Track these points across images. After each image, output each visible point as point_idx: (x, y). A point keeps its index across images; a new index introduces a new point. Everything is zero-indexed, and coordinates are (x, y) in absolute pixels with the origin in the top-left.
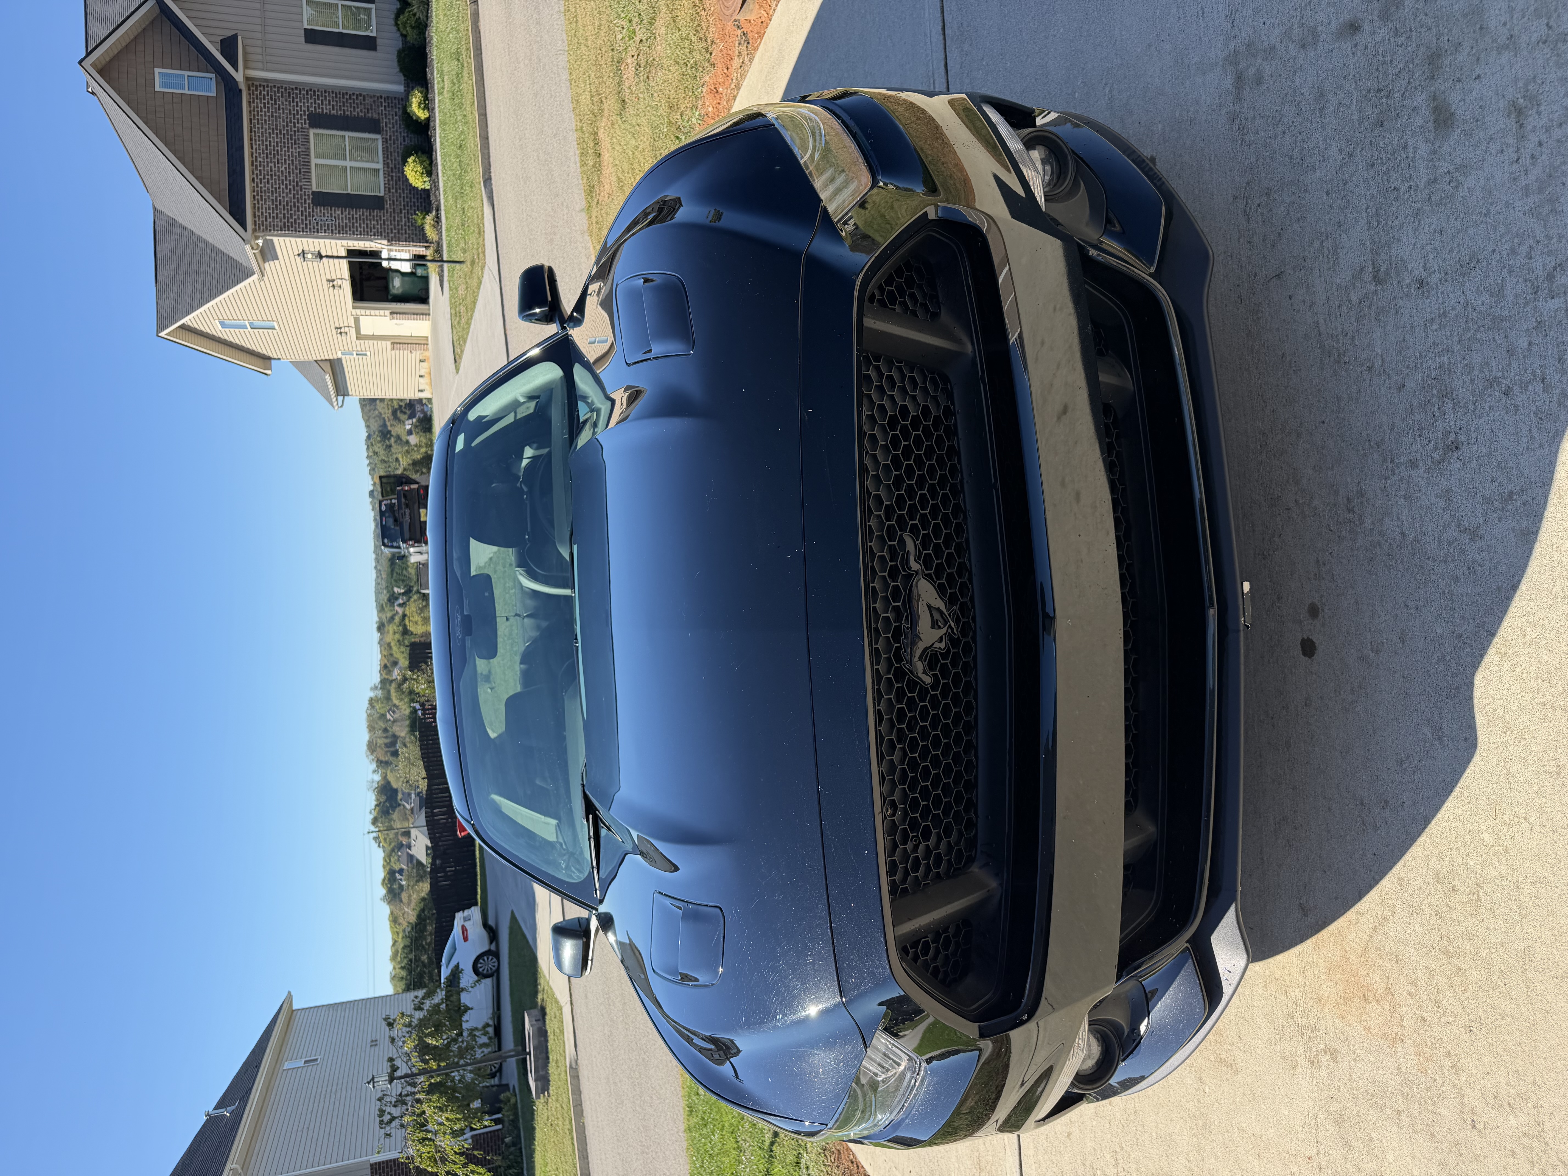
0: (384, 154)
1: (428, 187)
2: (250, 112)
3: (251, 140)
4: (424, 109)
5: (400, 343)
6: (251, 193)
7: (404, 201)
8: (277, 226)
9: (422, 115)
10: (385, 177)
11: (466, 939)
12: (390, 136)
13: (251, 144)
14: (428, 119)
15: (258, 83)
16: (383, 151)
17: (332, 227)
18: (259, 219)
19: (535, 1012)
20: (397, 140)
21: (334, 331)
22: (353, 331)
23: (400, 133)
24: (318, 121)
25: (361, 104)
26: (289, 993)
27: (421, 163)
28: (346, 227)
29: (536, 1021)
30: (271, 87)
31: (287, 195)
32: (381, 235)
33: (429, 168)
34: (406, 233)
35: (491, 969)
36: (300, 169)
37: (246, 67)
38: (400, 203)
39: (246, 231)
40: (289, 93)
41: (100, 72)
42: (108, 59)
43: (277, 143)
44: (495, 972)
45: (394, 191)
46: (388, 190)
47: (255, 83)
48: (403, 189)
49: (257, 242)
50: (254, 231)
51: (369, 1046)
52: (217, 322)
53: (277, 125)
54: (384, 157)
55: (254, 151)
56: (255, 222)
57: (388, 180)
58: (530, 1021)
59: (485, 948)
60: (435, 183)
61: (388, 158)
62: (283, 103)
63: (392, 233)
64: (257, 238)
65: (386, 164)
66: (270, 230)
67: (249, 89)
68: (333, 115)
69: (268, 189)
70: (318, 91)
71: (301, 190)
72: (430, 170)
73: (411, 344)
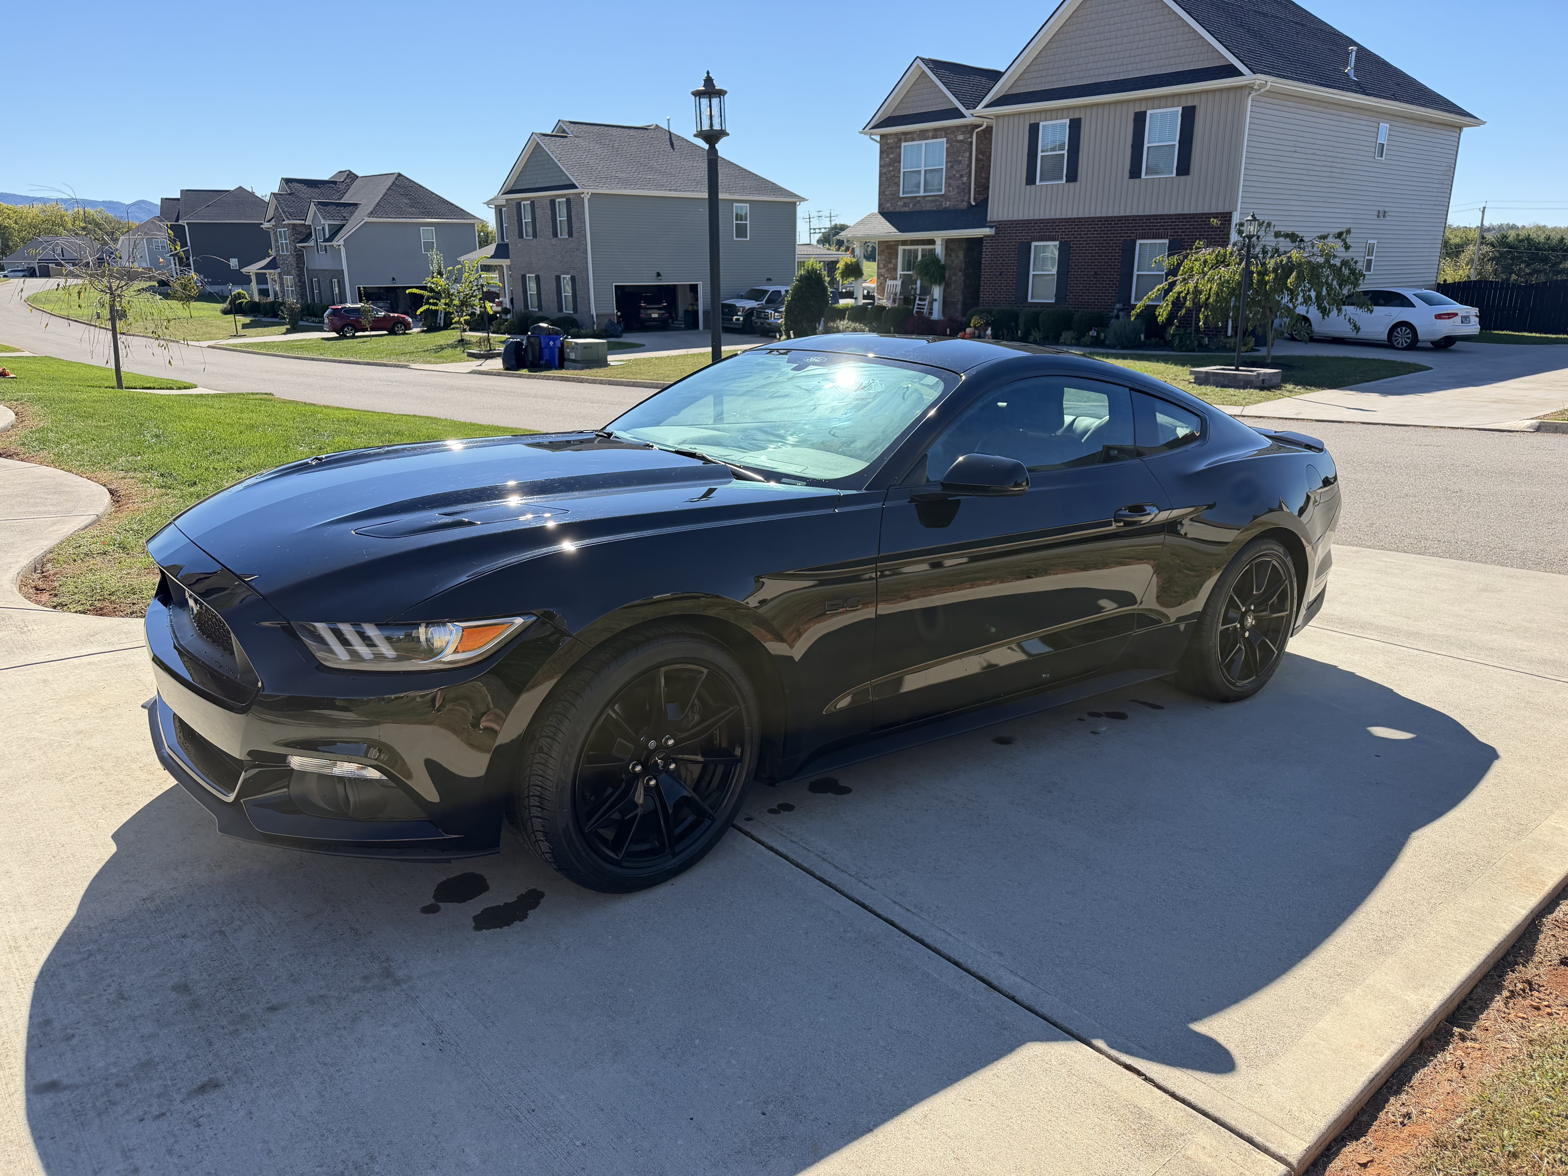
11: (1439, 317)
19: (1278, 379)
26: (1484, 123)
29: (1263, 380)
35: (1396, 340)
44: (1392, 344)
51: (1380, 209)
58: (1265, 374)
59: (1420, 337)
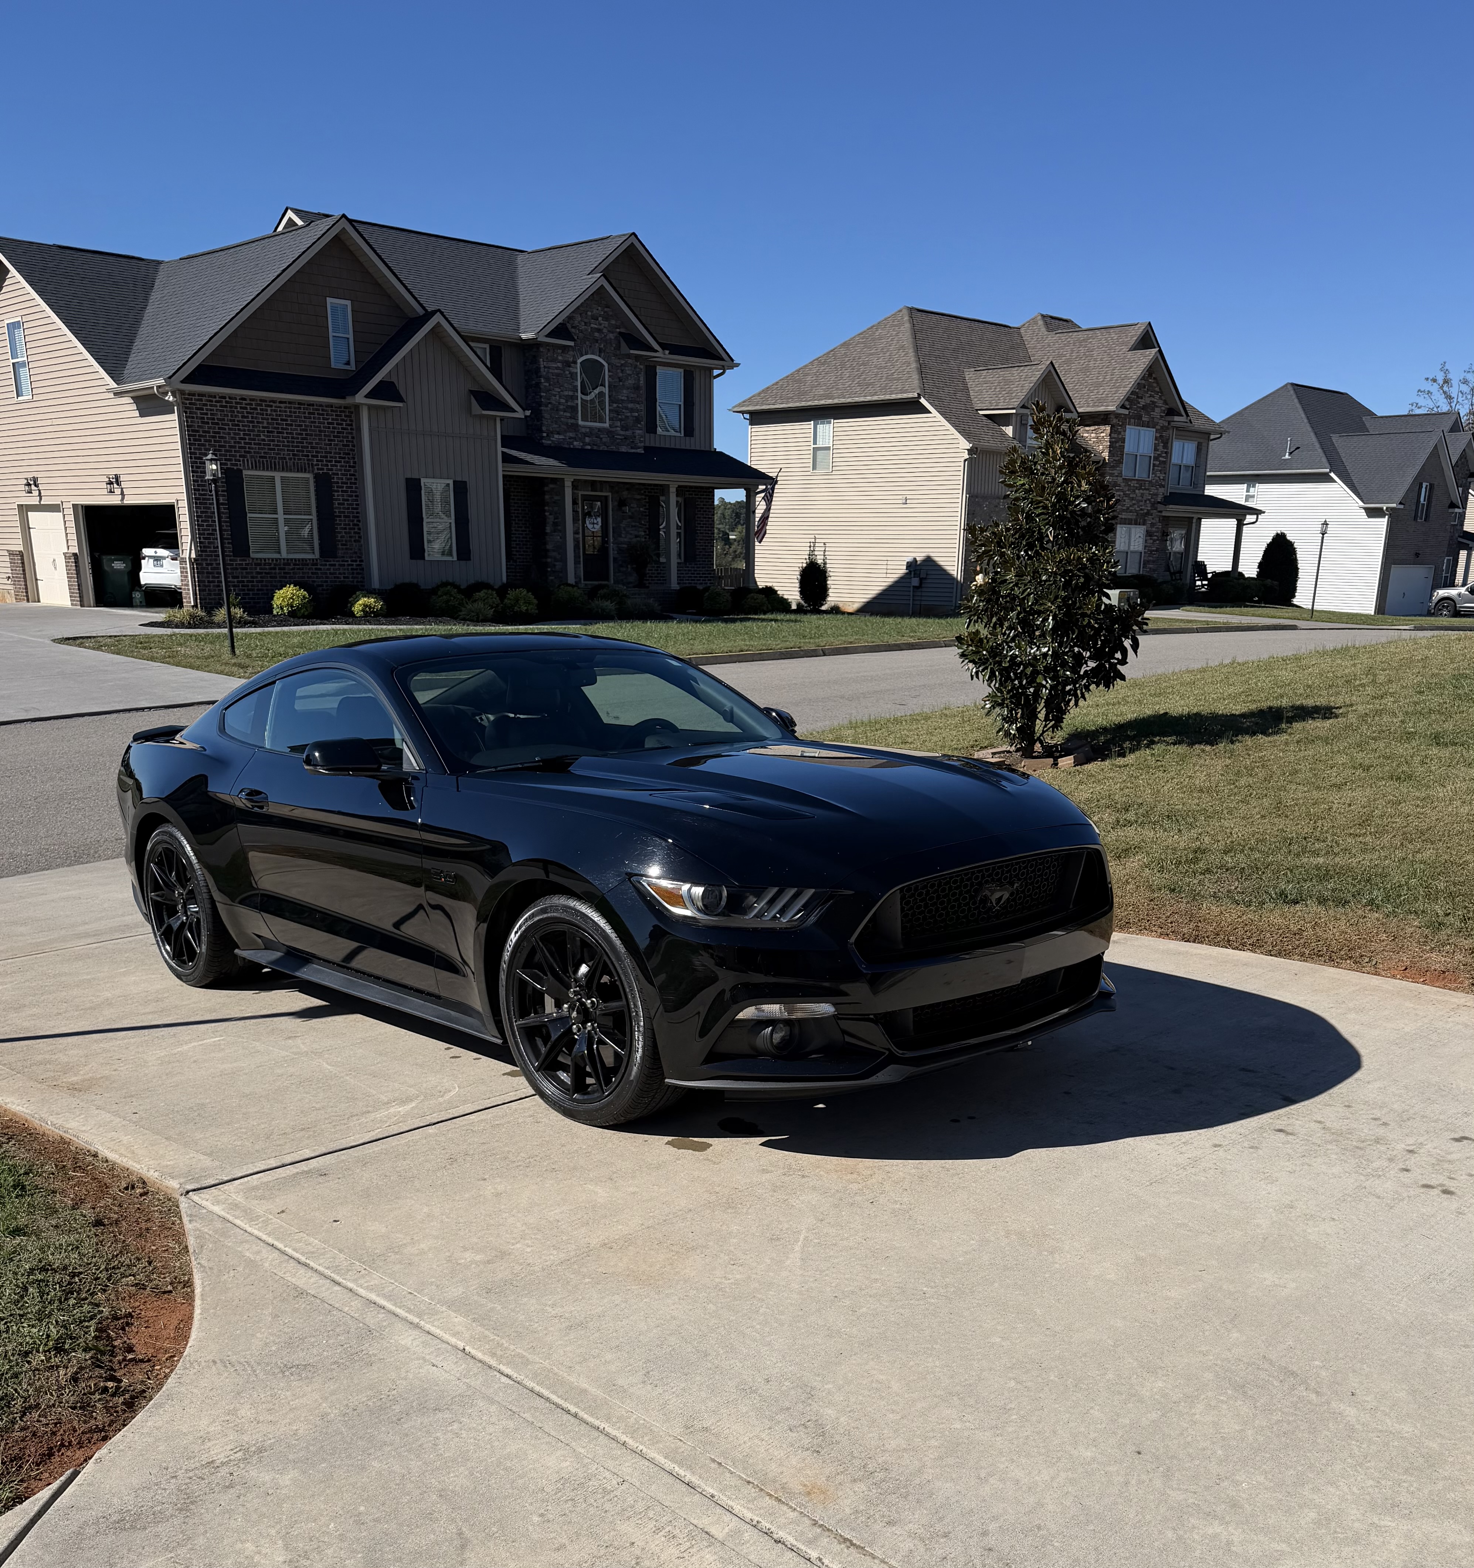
0: (299, 560)
1: (275, 612)
2: (321, 406)
3: (290, 403)
4: (363, 610)
5: (23, 563)
6: (228, 394)
7: (248, 581)
8: (192, 422)
9: (357, 608)
10: (273, 560)
12: (320, 569)
13: (285, 402)
14: (352, 615)
15: (353, 418)
16: (303, 559)
17: (203, 490)
18: (198, 400)
20: (317, 577)
21: (30, 475)
22: (34, 501)
23: (326, 582)
24: (324, 484)
25: (351, 537)
27: (303, 605)
28: (204, 508)
30: (351, 433)
31: (232, 438)
32: (202, 551)
33: (299, 614)
34: (209, 582)
36: (265, 457)
37: (370, 407)
38: (245, 577)
39: (182, 382)
40: (349, 454)
41: (337, 238)
42: (352, 248)
43: (290, 433)
45: (258, 570)
46: (259, 563)
47: (353, 415)
48: (262, 581)
49: (170, 394)
50: (182, 392)
52: (19, 319)
53: (311, 435)
54: (295, 560)
55: (278, 404)
56: (194, 395)
57: (270, 564)
60: (282, 621)
61: (294, 565)
62: (337, 445)
63: (207, 564)
64: (174, 395)
65: (288, 562)
66: (186, 413)
67: (345, 408)
68: (333, 504)
69: (236, 416)
70: (356, 488)
71: (240, 456)
72: (296, 616)
73: (25, 578)
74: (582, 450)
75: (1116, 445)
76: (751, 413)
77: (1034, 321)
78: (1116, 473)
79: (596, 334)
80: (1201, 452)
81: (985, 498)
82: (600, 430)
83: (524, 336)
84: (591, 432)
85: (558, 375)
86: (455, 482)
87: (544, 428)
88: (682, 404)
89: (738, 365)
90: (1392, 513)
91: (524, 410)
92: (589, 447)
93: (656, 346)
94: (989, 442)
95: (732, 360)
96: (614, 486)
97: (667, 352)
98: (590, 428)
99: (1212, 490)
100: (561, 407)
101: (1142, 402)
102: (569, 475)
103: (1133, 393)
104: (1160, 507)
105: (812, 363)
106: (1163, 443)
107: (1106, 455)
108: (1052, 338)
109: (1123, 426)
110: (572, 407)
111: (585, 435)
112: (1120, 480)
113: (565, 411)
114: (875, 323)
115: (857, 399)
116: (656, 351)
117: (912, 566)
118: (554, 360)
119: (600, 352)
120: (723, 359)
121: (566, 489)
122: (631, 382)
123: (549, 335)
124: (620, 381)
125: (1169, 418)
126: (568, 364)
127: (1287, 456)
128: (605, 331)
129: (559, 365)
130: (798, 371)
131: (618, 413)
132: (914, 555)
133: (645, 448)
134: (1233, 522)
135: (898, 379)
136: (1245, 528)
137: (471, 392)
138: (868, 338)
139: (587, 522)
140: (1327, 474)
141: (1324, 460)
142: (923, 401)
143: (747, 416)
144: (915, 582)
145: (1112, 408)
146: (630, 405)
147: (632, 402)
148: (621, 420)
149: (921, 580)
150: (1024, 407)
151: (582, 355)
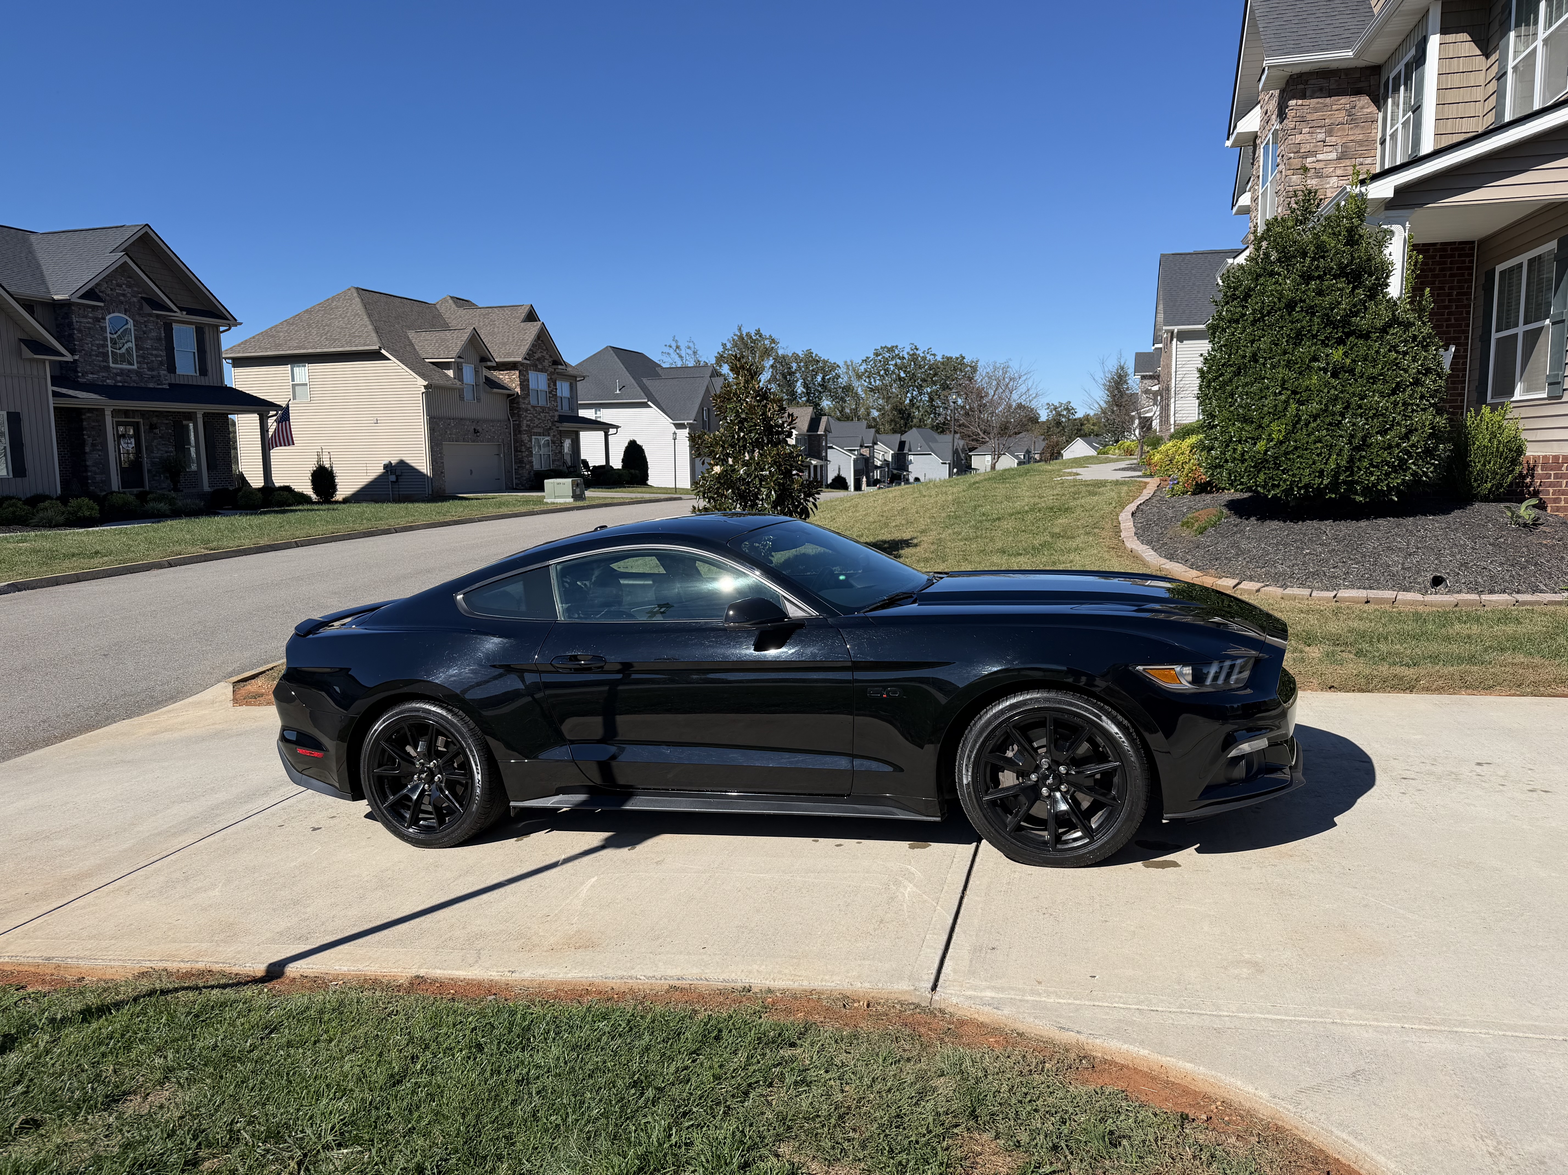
74: (115, 386)
75: (524, 384)
76: (233, 359)
77: (444, 300)
78: (526, 402)
79: (122, 298)
80: (573, 388)
81: (441, 419)
82: (129, 371)
83: (56, 297)
84: (122, 372)
85: (89, 328)
86: (8, 413)
87: (79, 369)
88: (196, 351)
89: (241, 324)
90: (691, 426)
91: (72, 355)
92: (120, 384)
93: (175, 308)
94: (438, 381)
95: (236, 320)
96: (143, 414)
97: (185, 313)
98: (122, 370)
99: (583, 413)
100: (94, 353)
101: (537, 356)
102: (109, 405)
103: (530, 350)
104: (558, 424)
105: (282, 323)
106: (552, 382)
107: (518, 390)
108: (461, 312)
109: (527, 371)
110: (103, 353)
111: (117, 374)
112: (529, 407)
113: (97, 356)
114: (330, 297)
115: (325, 350)
116: (175, 312)
117: (388, 467)
118: (86, 317)
119: (126, 312)
120: (228, 319)
121: (107, 417)
122: (153, 334)
123: (81, 297)
124: (145, 333)
125: (555, 367)
126: (97, 320)
127: (618, 392)
128: (129, 295)
129: (90, 320)
130: (271, 329)
131: (144, 358)
132: (390, 459)
133: (170, 385)
134: (602, 433)
135: (359, 337)
136: (610, 437)
137: (21, 340)
138: (326, 307)
139: (122, 442)
140: (646, 403)
141: (643, 394)
142: (383, 351)
143: (230, 361)
144: (393, 478)
145: (520, 359)
146: (154, 352)
147: (155, 350)
148: (147, 363)
149: (397, 477)
150: (459, 357)
151: (110, 313)
